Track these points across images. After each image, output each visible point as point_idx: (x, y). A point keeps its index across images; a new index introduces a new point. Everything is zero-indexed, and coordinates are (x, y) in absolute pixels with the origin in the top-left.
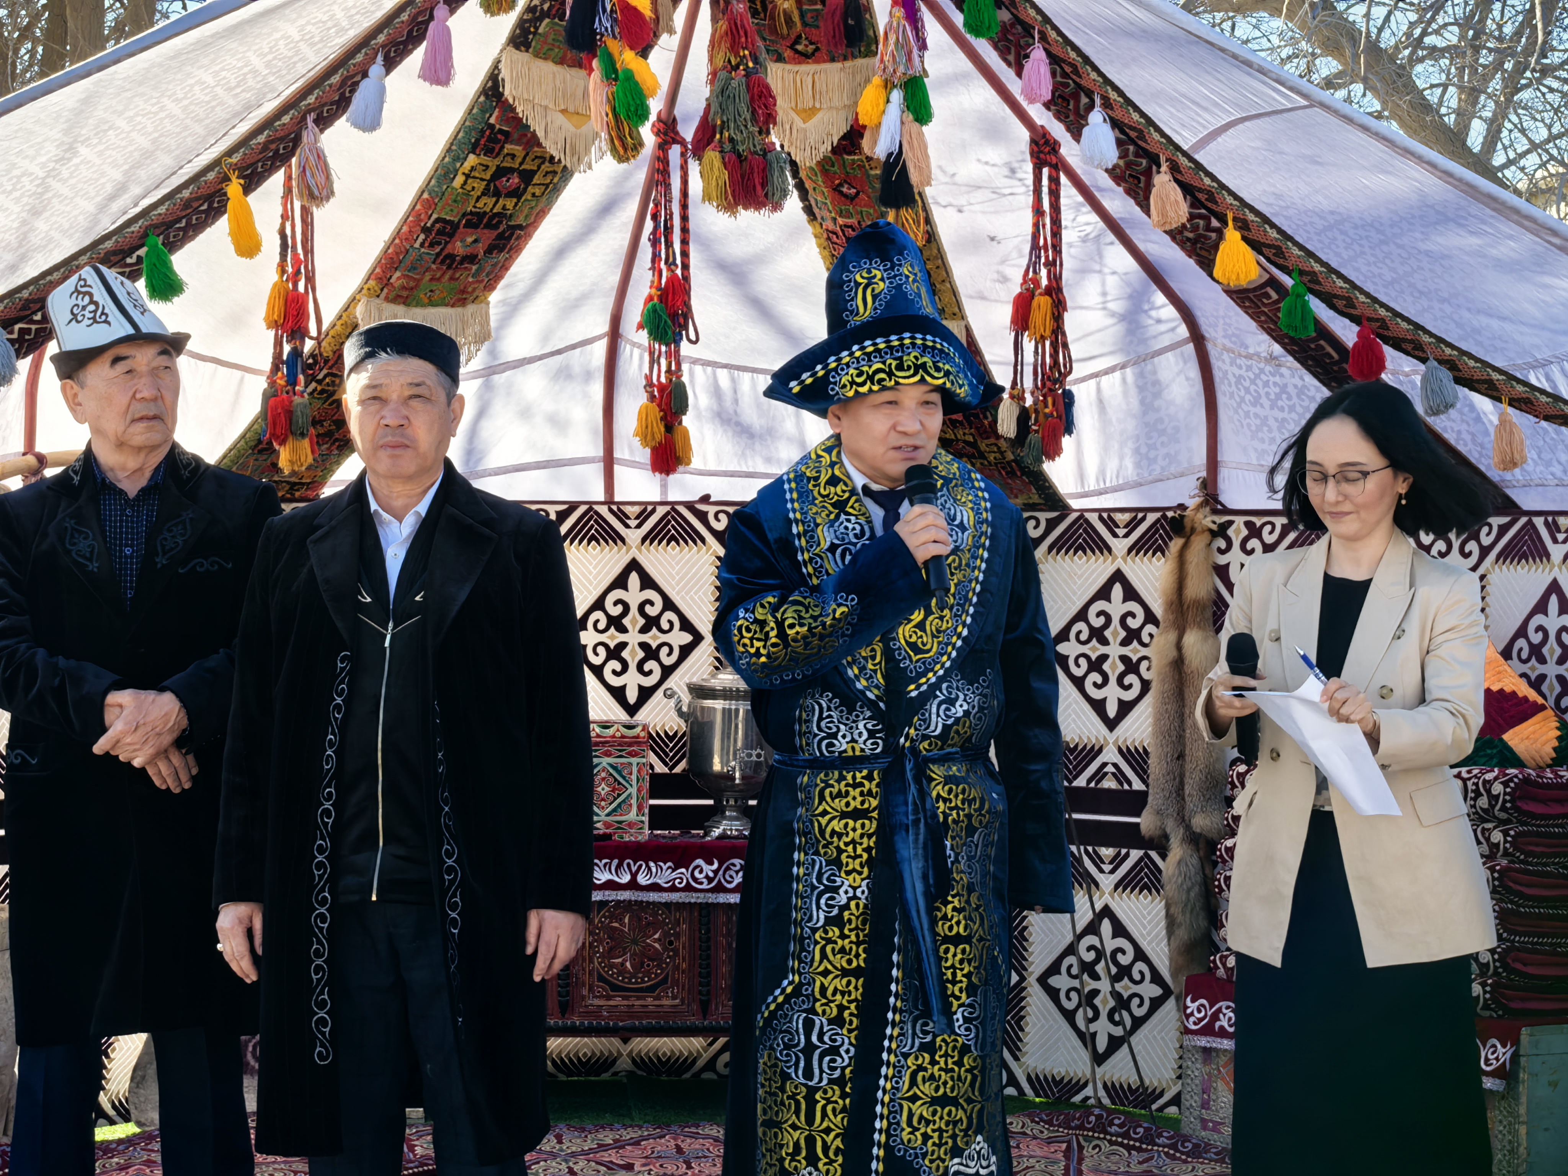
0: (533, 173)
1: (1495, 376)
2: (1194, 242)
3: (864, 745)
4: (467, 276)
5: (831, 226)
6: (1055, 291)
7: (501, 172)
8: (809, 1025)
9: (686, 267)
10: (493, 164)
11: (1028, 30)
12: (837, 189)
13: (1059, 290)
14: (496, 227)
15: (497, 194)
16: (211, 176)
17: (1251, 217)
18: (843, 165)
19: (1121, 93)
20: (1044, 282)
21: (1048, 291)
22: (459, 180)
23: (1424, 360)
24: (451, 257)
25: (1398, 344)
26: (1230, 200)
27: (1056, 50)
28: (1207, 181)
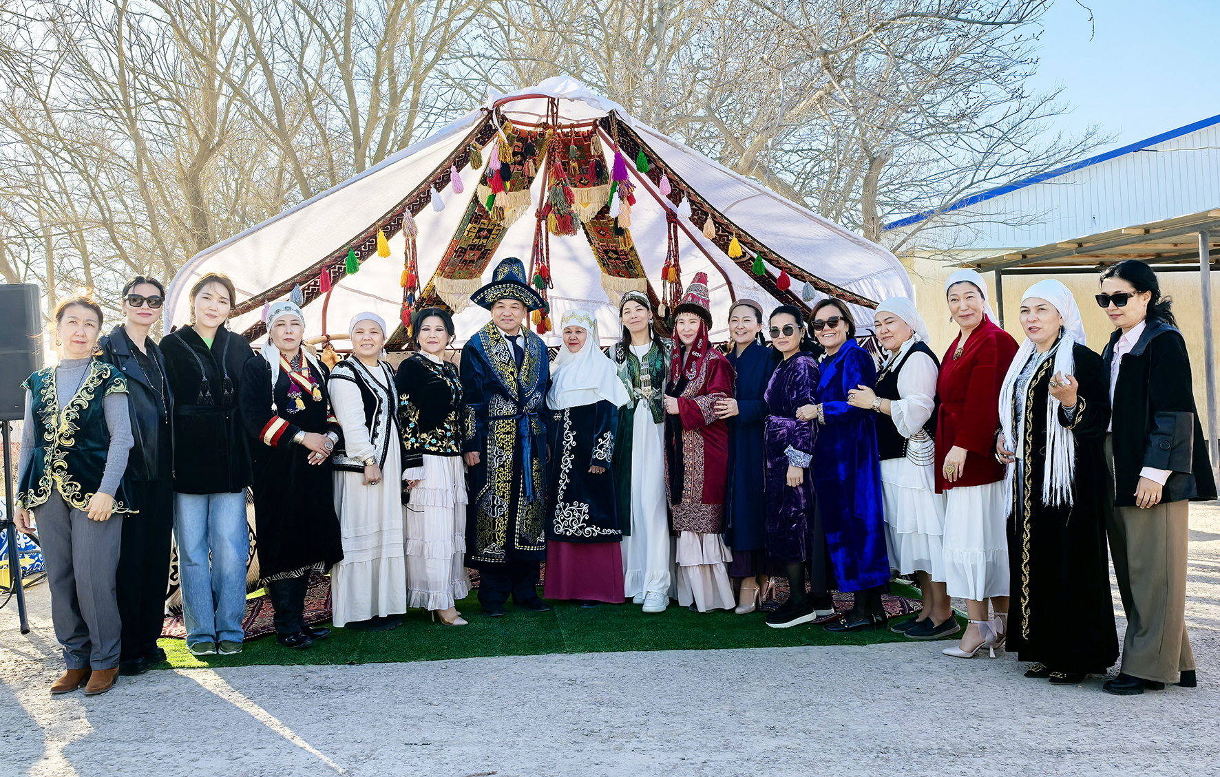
0: (492, 230)
1: (831, 287)
2: (723, 245)
3: (511, 412)
4: (472, 267)
5: (597, 245)
6: (677, 266)
7: (481, 230)
8: (493, 498)
9: (548, 262)
10: (477, 227)
11: (660, 169)
12: (599, 232)
13: (678, 265)
14: (481, 250)
15: (479, 237)
16: (372, 229)
17: (741, 233)
18: (600, 223)
19: (694, 191)
20: (673, 263)
21: (674, 266)
22: (466, 232)
23: (805, 282)
24: (465, 261)
25: (795, 276)
26: (734, 227)
27: (671, 177)
28: (726, 221)
